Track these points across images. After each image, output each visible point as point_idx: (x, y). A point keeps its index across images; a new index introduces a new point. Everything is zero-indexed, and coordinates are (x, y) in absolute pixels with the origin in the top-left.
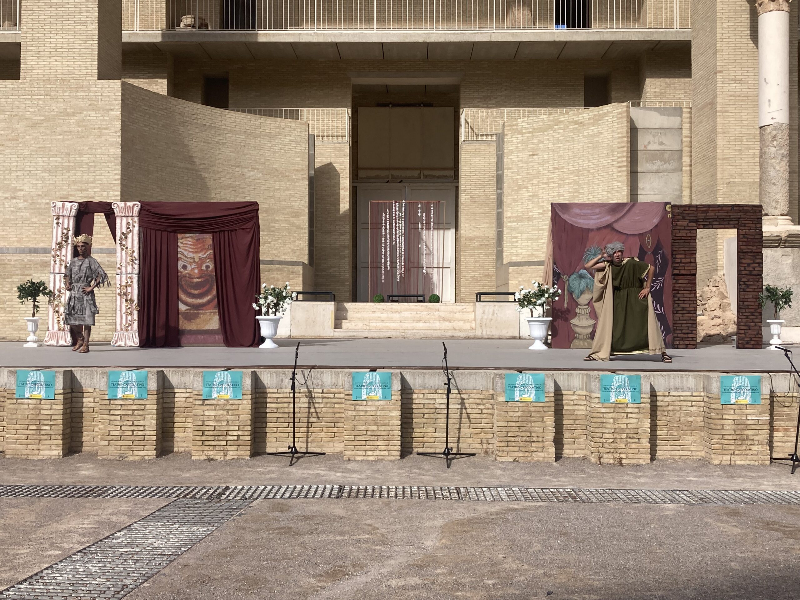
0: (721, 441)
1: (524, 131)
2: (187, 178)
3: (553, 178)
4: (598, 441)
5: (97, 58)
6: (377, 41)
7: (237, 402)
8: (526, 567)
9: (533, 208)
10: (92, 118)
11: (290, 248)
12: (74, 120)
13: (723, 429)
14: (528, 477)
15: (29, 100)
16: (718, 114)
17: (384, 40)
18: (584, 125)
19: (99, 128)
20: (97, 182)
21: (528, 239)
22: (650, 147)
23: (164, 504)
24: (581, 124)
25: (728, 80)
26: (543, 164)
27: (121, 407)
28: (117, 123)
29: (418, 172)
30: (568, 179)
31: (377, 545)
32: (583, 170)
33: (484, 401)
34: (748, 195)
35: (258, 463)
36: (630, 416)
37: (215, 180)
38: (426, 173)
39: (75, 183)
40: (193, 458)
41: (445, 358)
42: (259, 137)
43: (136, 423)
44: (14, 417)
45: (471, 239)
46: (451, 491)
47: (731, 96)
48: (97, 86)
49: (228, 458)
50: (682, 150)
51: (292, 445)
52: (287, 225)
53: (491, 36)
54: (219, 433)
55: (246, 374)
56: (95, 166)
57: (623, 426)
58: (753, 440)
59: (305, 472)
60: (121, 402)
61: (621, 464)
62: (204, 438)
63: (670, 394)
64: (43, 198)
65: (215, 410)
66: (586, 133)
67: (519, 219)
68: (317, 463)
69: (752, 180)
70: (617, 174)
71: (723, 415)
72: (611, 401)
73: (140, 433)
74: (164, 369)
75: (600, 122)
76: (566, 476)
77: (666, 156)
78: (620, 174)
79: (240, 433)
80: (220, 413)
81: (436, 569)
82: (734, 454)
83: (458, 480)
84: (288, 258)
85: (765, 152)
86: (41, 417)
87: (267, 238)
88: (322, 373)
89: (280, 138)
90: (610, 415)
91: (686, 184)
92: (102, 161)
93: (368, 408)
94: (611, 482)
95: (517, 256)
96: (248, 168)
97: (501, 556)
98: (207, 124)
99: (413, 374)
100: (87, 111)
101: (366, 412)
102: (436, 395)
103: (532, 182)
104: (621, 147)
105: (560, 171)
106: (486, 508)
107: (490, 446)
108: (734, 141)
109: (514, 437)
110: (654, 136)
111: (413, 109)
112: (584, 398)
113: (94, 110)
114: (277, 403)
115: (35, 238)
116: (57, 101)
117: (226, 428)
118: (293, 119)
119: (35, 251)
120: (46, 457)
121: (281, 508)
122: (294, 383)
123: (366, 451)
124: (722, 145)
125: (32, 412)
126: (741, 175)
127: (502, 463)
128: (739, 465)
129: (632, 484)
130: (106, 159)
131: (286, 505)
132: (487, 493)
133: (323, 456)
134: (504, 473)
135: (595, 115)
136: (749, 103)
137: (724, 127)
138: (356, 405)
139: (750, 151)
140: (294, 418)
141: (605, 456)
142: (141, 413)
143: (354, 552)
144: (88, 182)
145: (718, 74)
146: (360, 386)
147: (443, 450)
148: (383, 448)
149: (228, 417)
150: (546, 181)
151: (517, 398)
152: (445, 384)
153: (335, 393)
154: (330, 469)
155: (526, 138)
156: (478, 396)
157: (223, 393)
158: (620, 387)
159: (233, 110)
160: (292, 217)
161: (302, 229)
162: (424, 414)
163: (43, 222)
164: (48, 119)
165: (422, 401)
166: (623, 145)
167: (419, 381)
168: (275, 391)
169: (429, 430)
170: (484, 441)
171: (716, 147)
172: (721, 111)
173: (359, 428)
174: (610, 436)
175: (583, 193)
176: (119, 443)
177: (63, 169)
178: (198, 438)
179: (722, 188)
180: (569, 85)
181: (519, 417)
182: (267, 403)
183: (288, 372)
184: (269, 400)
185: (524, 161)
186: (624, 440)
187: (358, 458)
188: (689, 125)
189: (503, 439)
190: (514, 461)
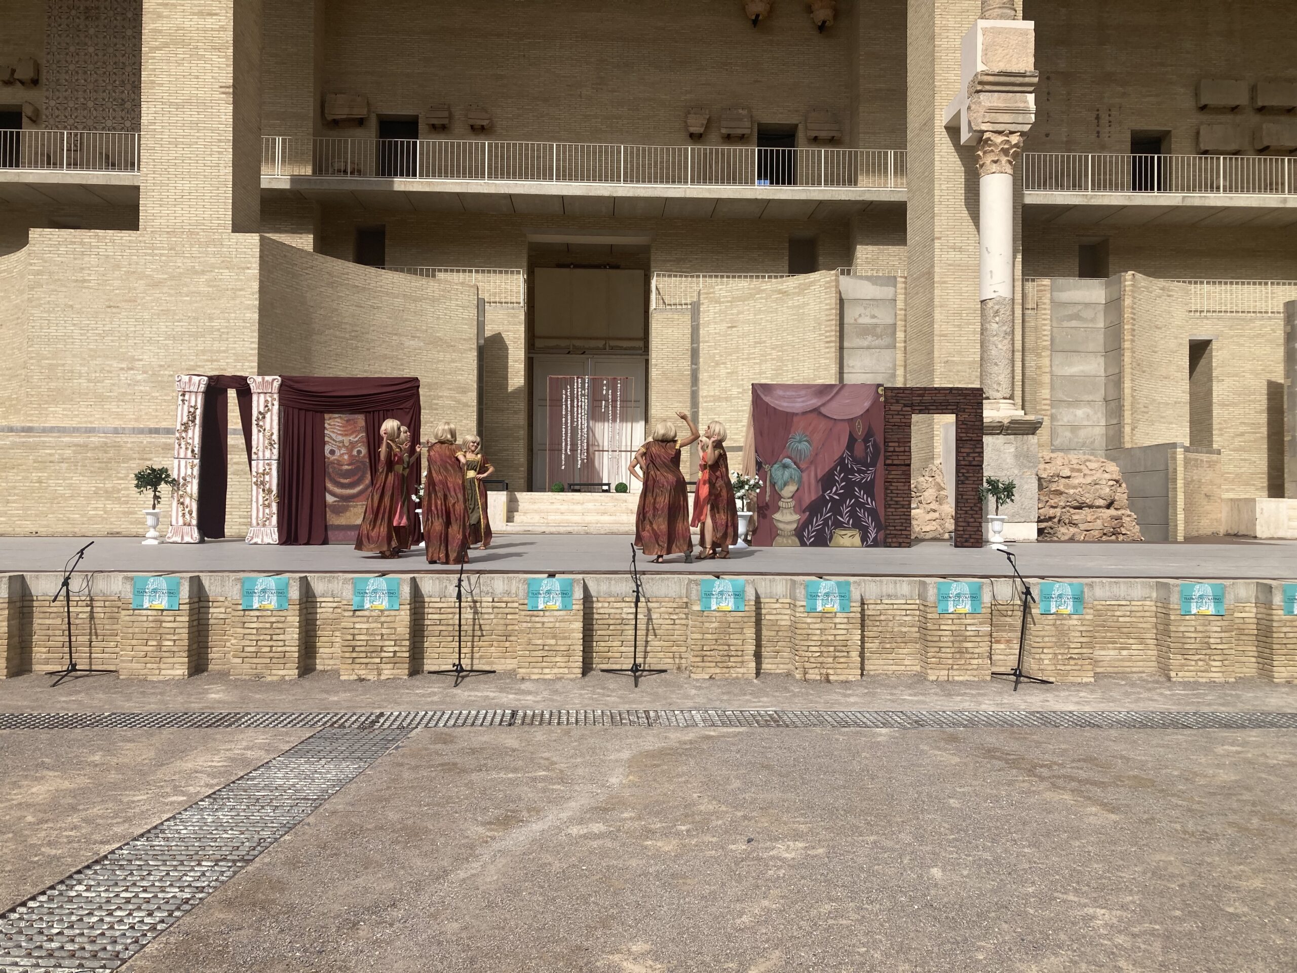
0: (937, 655)
1: (722, 300)
3: (754, 353)
4: (803, 655)
5: (231, 207)
6: (556, 194)
7: (393, 613)
8: (724, 808)
9: (732, 386)
10: (224, 277)
12: (203, 278)
13: (940, 641)
14: (725, 697)
15: (149, 255)
16: (936, 285)
17: (567, 194)
18: (788, 295)
19: (233, 289)
20: (230, 352)
22: (861, 321)
23: (308, 735)
24: (784, 293)
25: (946, 247)
26: (743, 338)
27: (258, 618)
28: (254, 284)
29: (604, 342)
30: (770, 354)
31: (554, 784)
32: (788, 345)
33: (677, 610)
34: (967, 376)
35: (418, 683)
36: (838, 626)
37: (368, 349)
38: (613, 343)
39: (204, 352)
40: (342, 678)
41: (634, 561)
42: (421, 301)
43: (275, 637)
44: (130, 630)
46: (639, 715)
47: (950, 265)
48: (232, 241)
49: (383, 677)
50: (896, 324)
51: (457, 663)
52: (452, 402)
53: (686, 192)
54: (372, 649)
55: (404, 580)
56: (228, 333)
57: (831, 638)
58: (973, 653)
59: (472, 693)
60: (257, 613)
61: (828, 681)
62: (354, 655)
63: (883, 601)
64: (166, 369)
65: (368, 622)
66: (790, 303)
67: (717, 399)
68: (486, 683)
69: (973, 359)
70: (825, 350)
71: (940, 625)
72: (818, 610)
73: (279, 649)
74: (307, 575)
75: (806, 291)
76: (767, 696)
77: (879, 330)
78: (828, 350)
79: (397, 649)
80: (372, 625)
81: (622, 813)
82: (952, 668)
83: (648, 702)
85: (986, 329)
86: (162, 631)
88: (493, 578)
89: (445, 302)
90: (817, 626)
91: (900, 362)
92: (236, 328)
93: (545, 619)
94: (817, 702)
96: (408, 336)
97: (695, 795)
98: (360, 285)
99: (597, 580)
100: (219, 268)
101: (543, 623)
102: (624, 603)
103: (731, 357)
104: (829, 320)
105: (762, 345)
106: (679, 735)
107: (683, 661)
108: (952, 315)
109: (710, 650)
110: (865, 308)
111: (597, 271)
112: (787, 606)
113: (228, 268)
114: (439, 613)
115: (157, 416)
116: (184, 257)
117: (381, 643)
119: (156, 431)
120: (168, 678)
121: (446, 739)
122: (459, 591)
123: (542, 668)
124: (939, 320)
125: (151, 625)
126: (960, 353)
127: (697, 680)
128: (957, 682)
129: (840, 704)
130: (241, 324)
131: (450, 735)
132: (680, 717)
133: (493, 674)
134: (699, 693)
135: (800, 284)
136: (971, 274)
137: (942, 300)
138: (532, 616)
139: (970, 327)
140: (460, 631)
141: (811, 671)
142: (280, 625)
143: (528, 793)
144: (219, 352)
145: (936, 241)
146: (536, 594)
147: (630, 667)
148: (563, 665)
149: (383, 630)
151: (714, 607)
152: (633, 591)
153: (507, 602)
154: (502, 690)
155: (724, 307)
156: (671, 605)
158: (827, 595)
159: (390, 269)
160: (458, 393)
162: (609, 625)
163: (166, 398)
164: (172, 278)
165: (607, 611)
166: (832, 317)
167: (604, 587)
168: (438, 600)
169: (615, 644)
170: (677, 655)
171: (932, 324)
172: (939, 282)
173: (534, 642)
174: (816, 649)
175: (787, 371)
176: (255, 660)
177: (190, 336)
178: (347, 655)
179: (939, 368)
180: (772, 249)
181: (716, 629)
182: (428, 614)
183: (454, 577)
184: (430, 610)
185: (722, 333)
186: (832, 653)
187: (533, 676)
188: (903, 296)
189: (697, 653)
190: (711, 678)
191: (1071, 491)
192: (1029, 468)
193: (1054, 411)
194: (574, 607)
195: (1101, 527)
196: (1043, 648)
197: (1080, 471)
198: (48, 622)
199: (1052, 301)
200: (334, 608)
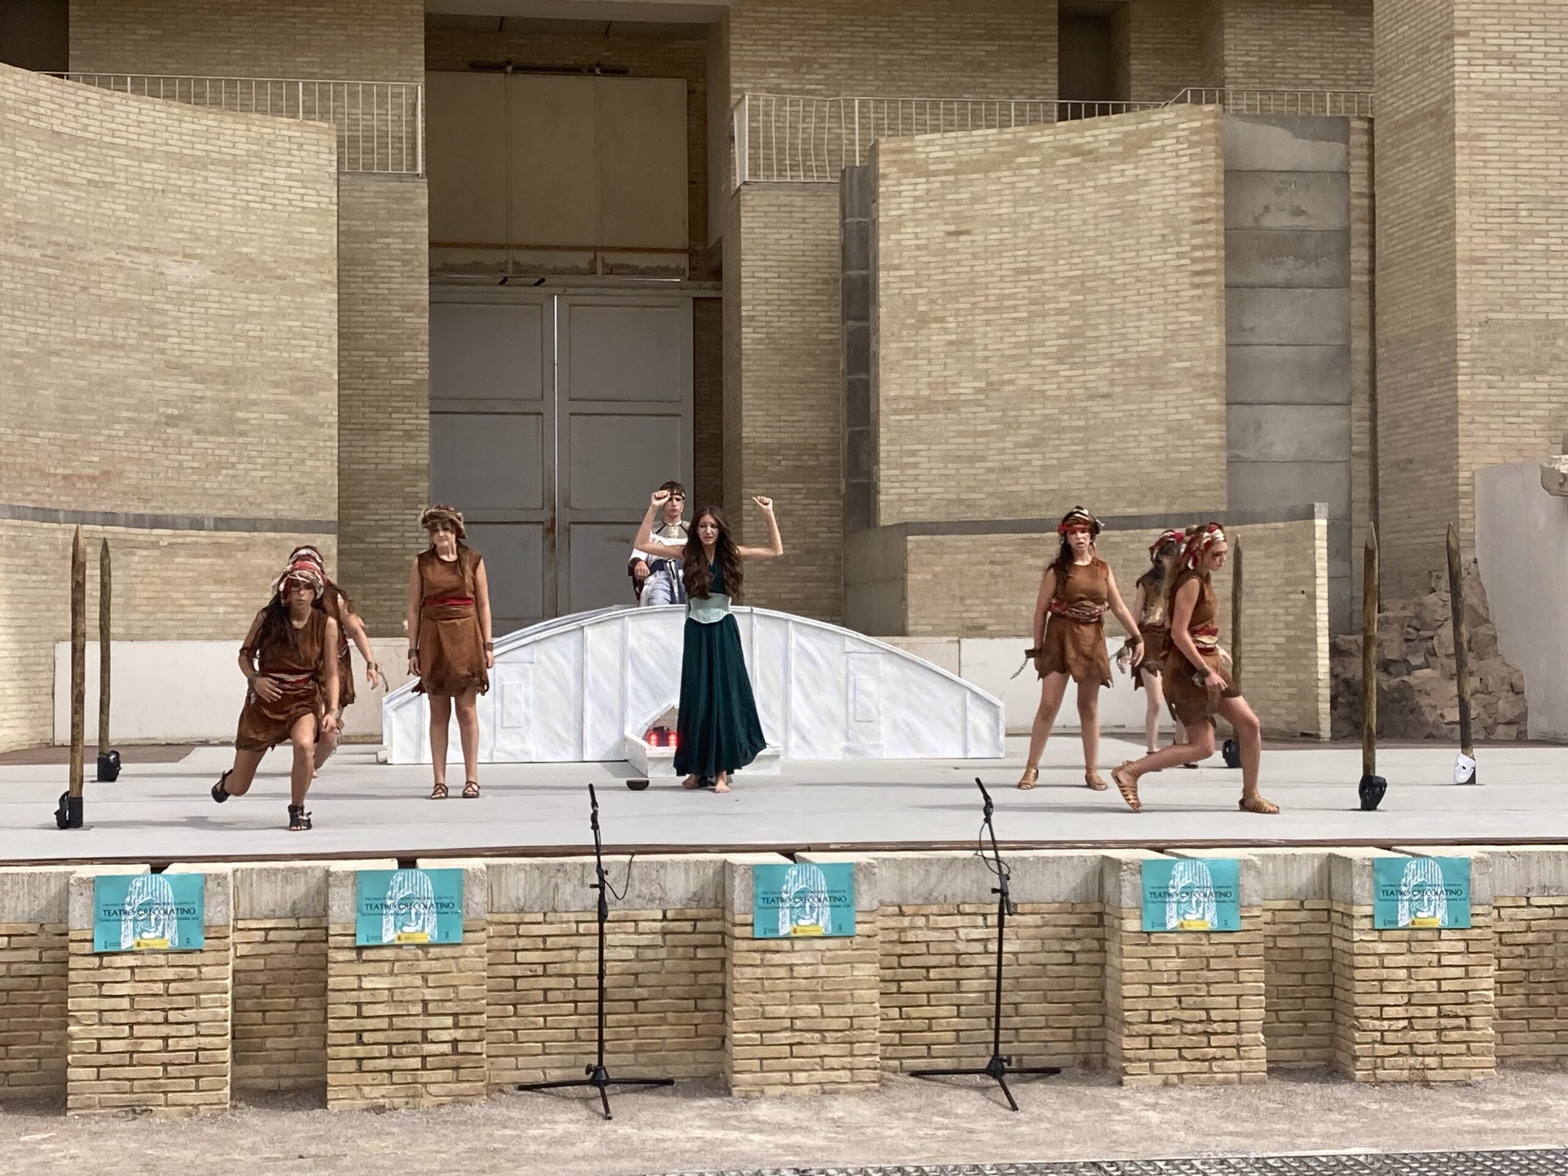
1: (932, 168)
2: (12, 285)
3: (1013, 296)
4: (1371, 1027)
7: (447, 952)
9: (960, 374)
11: (290, 481)
16: (1458, 143)
18: (1098, 159)
21: (946, 459)
22: (1268, 221)
24: (1089, 154)
25: (1480, 55)
26: (986, 259)
27: (133, 973)
29: (591, 255)
30: (1055, 300)
32: (1097, 277)
33: (1080, 932)
34: (1533, 355)
35: (515, 1114)
36: (1446, 959)
37: (84, 289)
38: (613, 258)
41: (988, 819)
42: (205, 167)
43: (173, 1016)
45: (770, 451)
50: (1347, 230)
51: (594, 1060)
52: (278, 416)
54: (399, 1036)
55: (474, 876)
57: (1430, 986)
60: (130, 961)
62: (360, 1051)
63: (1533, 901)
65: (392, 973)
66: (1102, 179)
67: (924, 405)
69: (1543, 317)
70: (1189, 293)
72: (1401, 925)
73: (184, 1043)
75: (1140, 152)
77: (1310, 244)
78: (1199, 292)
79: (458, 1034)
80: (400, 981)
84: (285, 511)
87: (225, 452)
89: (261, 171)
90: (1400, 960)
91: (1360, 318)
93: (794, 959)
95: (916, 502)
96: (175, 253)
98: (64, 130)
101: (791, 967)
102: (959, 918)
103: (956, 306)
104: (1202, 222)
105: (1033, 277)
107: (1096, 1046)
108: (1497, 213)
109: (1167, 1022)
110: (1278, 191)
111: (571, 80)
112: (1323, 915)
114: (544, 950)
117: (421, 1022)
118: (293, 114)
122: (602, 896)
123: (790, 1071)
124: (1467, 225)
126: (1514, 302)
133: (668, 1090)
135: (1126, 134)
136: (1534, 117)
137: (1472, 178)
138: (765, 951)
139: (1537, 241)
141: (1389, 1062)
142: (185, 987)
145: (1457, 41)
147: (984, 1062)
149: (426, 991)
150: (994, 304)
151: (1172, 923)
152: (994, 891)
153: (695, 920)
155: (938, 185)
156: (1063, 919)
160: (292, 393)
161: (322, 425)
162: (928, 968)
165: (922, 936)
166: (1207, 216)
167: (912, 880)
168: (540, 918)
169: (941, 1011)
170: (1081, 1033)
171: (1451, 229)
172: (1464, 138)
173: (770, 1010)
174: (1400, 1012)
175: (1098, 340)
176: (128, 1072)
178: (344, 1052)
179: (1467, 339)
180: (1019, 38)
181: (1178, 972)
182: (516, 951)
183: (574, 864)
184: (522, 943)
185: (933, 247)
186: (1435, 1021)
187: (770, 1091)
188: (1365, 163)
189: (1136, 1029)
190: (1166, 1084)
194: (860, 929)
200: (299, 942)
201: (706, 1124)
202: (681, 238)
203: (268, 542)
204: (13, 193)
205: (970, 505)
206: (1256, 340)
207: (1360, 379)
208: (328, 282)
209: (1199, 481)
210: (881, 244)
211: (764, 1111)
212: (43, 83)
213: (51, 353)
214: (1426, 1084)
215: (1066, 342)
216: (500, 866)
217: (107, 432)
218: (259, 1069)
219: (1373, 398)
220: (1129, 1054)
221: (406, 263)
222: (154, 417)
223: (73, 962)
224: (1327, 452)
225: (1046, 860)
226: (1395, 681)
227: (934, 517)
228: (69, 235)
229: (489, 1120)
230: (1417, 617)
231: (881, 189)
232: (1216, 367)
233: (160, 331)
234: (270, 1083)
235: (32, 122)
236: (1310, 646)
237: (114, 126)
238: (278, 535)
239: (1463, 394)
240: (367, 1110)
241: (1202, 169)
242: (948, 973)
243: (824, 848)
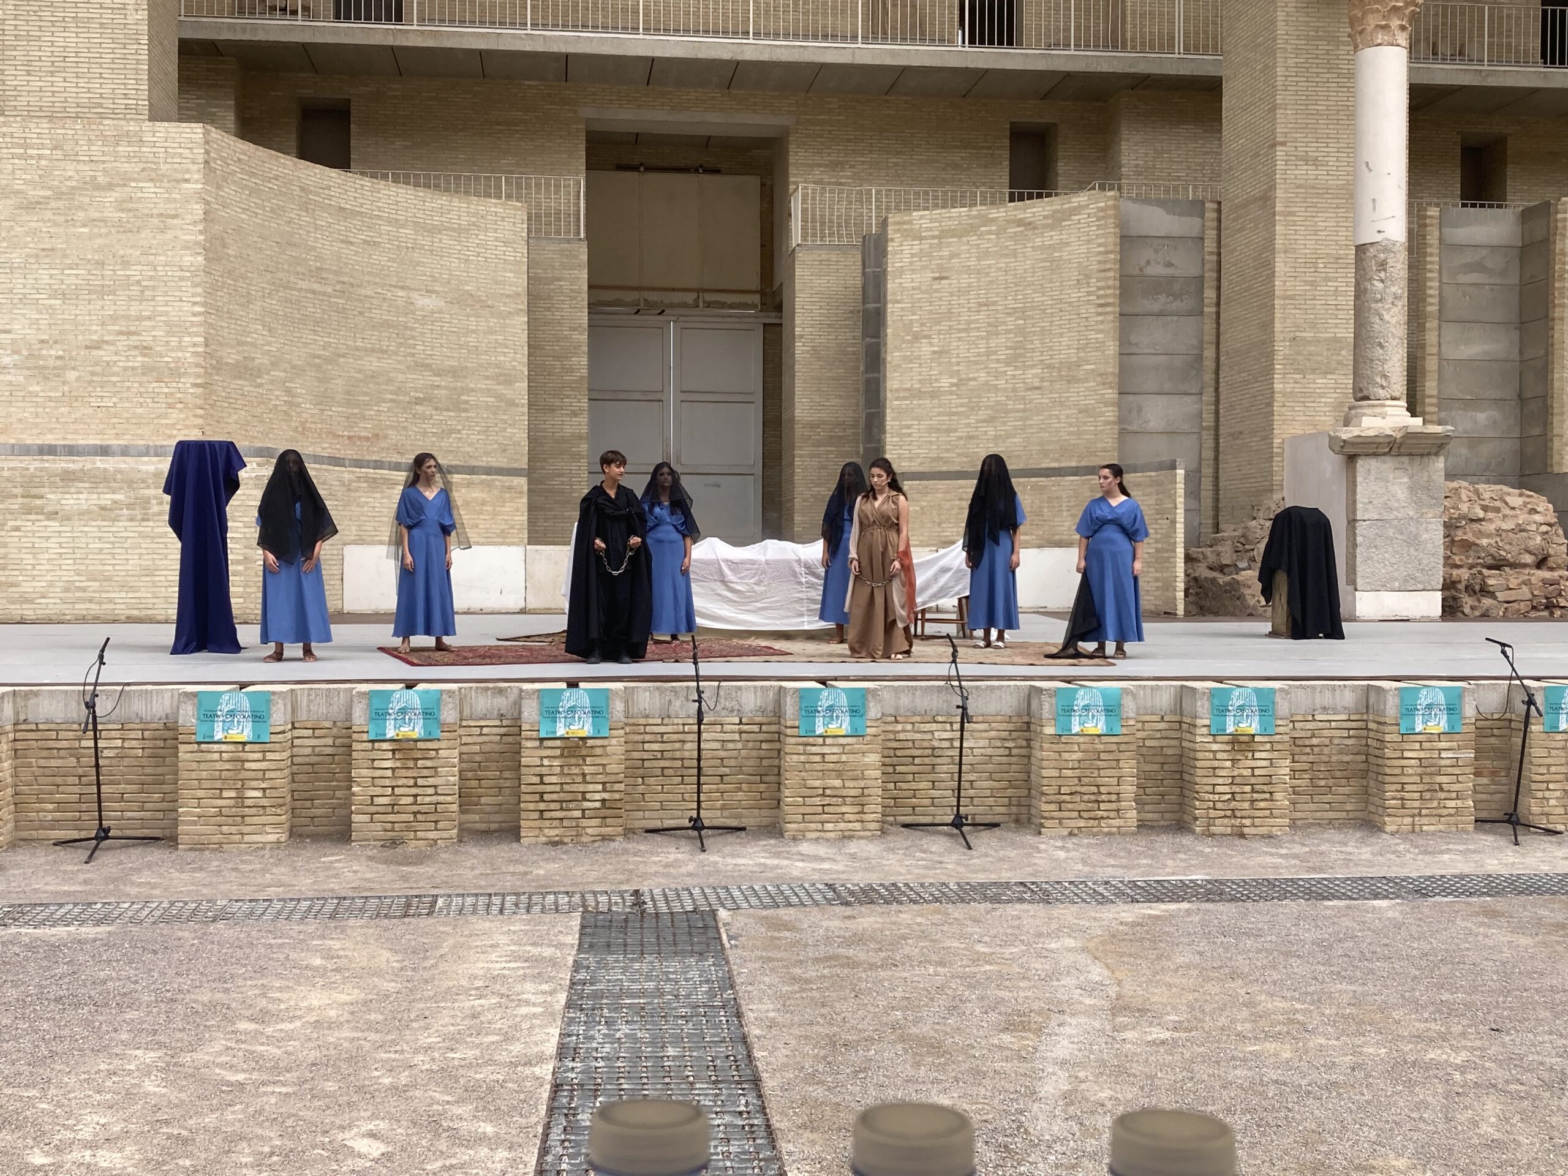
0: (1398, 795)
1: (924, 234)
2: (314, 310)
3: (977, 321)
4: (1206, 798)
5: (146, 77)
6: (644, 54)
7: (599, 742)
9: (940, 374)
10: (146, 195)
11: (496, 442)
12: (111, 197)
13: (1403, 774)
15: (19, 157)
16: (1277, 218)
17: (658, 53)
18: (1035, 228)
19: (161, 215)
20: (158, 318)
21: (931, 430)
22: (1149, 271)
24: (1028, 225)
25: (1293, 158)
26: (959, 296)
27: (394, 754)
28: (197, 206)
29: (695, 295)
30: (1004, 323)
32: (1033, 308)
33: (1015, 735)
34: (1325, 361)
35: (642, 848)
36: (1257, 755)
37: (361, 313)
38: (710, 297)
39: (114, 318)
40: (525, 841)
42: (440, 233)
43: (420, 782)
44: (194, 775)
45: (813, 426)
47: (1298, 187)
48: (158, 134)
50: (1203, 277)
51: (694, 814)
52: (489, 399)
53: (853, 54)
54: (569, 797)
55: (615, 692)
56: (154, 288)
57: (1247, 773)
58: (1449, 791)
59: (738, 861)
60: (392, 746)
62: (542, 806)
63: (1316, 717)
64: (51, 347)
66: (1038, 241)
67: (917, 394)
69: (1332, 335)
70: (1095, 319)
71: (1403, 751)
72: (1228, 732)
73: (427, 799)
75: (1063, 224)
77: (1177, 287)
78: (1100, 318)
79: (606, 796)
82: (1420, 815)
84: (494, 461)
85: (1366, 290)
86: (244, 775)
87: (455, 423)
88: (740, 689)
89: (477, 235)
90: (1226, 755)
91: (1209, 336)
92: (165, 278)
93: (826, 750)
95: (910, 459)
96: (419, 290)
98: (348, 206)
99: (895, 690)
100: (137, 181)
101: (823, 755)
102: (934, 725)
103: (938, 328)
104: (1104, 271)
105: (991, 308)
107: (1024, 810)
108: (1303, 265)
109: (1071, 794)
110: (1156, 251)
111: (681, 177)
112: (1176, 725)
113: (152, 180)
114: (662, 742)
115: (37, 425)
116: (78, 161)
117: (581, 788)
118: (500, 198)
119: (50, 450)
122: (700, 708)
123: (822, 823)
124: (1282, 273)
125: (227, 766)
126: (1313, 325)
128: (1429, 833)
130: (176, 274)
133: (743, 834)
135: (1055, 212)
137: (1286, 242)
138: (806, 745)
141: (1218, 821)
142: (429, 764)
144: (140, 318)
145: (1279, 148)
146: (812, 712)
147: (950, 819)
148: (851, 817)
149: (584, 768)
150: (964, 326)
151: (1076, 729)
152: (958, 707)
153: (761, 724)
155: (928, 246)
156: (1004, 726)
157: (576, 727)
158: (1241, 708)
159: (362, 174)
160: (498, 384)
161: (517, 405)
162: (914, 757)
163: (52, 394)
164: (59, 195)
165: (909, 736)
166: (1108, 266)
167: (905, 701)
168: (659, 721)
169: (922, 785)
170: (1014, 801)
171: (1272, 275)
172: (1283, 214)
173: (809, 783)
174: (1227, 789)
175: (1033, 350)
176: (391, 817)
177: (90, 292)
178: (532, 806)
179: (1282, 349)
180: (982, 148)
181: (1079, 761)
182: (644, 743)
183: (681, 687)
184: (648, 738)
185: (923, 288)
186: (1248, 795)
187: (809, 835)
188: (1215, 232)
189: (1051, 798)
190: (1071, 834)
191: (1484, 542)
192: (1431, 506)
193: (1443, 415)
194: (870, 731)
195: (1529, 596)
196: (1548, 782)
197: (1497, 510)
198: (53, 763)
199: (1441, 239)
200: (502, 735)
201: (767, 855)
202: (755, 283)
203: (482, 482)
204: (314, 248)
205: (946, 461)
206: (1140, 351)
207: (1208, 377)
208: (521, 310)
209: (1100, 445)
210: (889, 286)
211: (805, 847)
212: (334, 175)
213: (339, 356)
214: (1242, 836)
215: (1012, 352)
216: (633, 688)
217: (376, 408)
218: (477, 817)
219: (1217, 389)
220: (1046, 814)
221: (572, 298)
222: (407, 399)
223: (355, 746)
224: (1186, 427)
225: (992, 688)
226: (1228, 578)
227: (921, 469)
228: (351, 277)
229: (626, 851)
230: (1243, 536)
231: (889, 249)
232: (1112, 368)
233: (411, 342)
234: (483, 826)
235: (326, 201)
236: (1172, 555)
237: (380, 204)
238: (489, 477)
239: (1278, 386)
240: (547, 844)
241: (1105, 236)
242: (927, 760)
243: (847, 679)
